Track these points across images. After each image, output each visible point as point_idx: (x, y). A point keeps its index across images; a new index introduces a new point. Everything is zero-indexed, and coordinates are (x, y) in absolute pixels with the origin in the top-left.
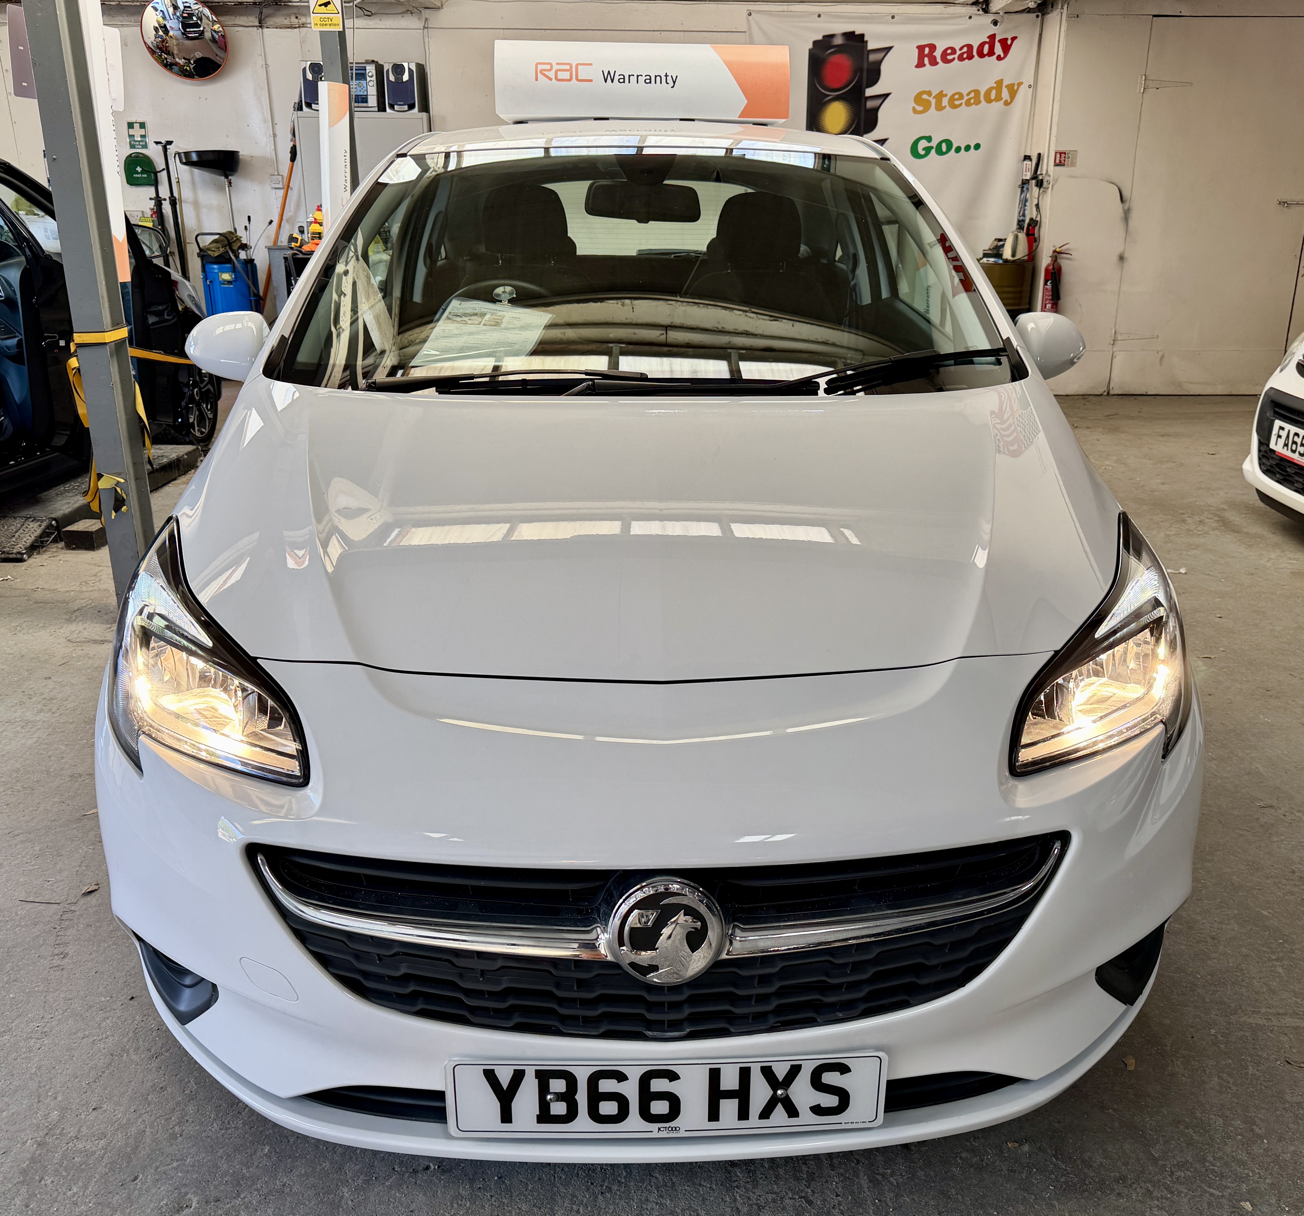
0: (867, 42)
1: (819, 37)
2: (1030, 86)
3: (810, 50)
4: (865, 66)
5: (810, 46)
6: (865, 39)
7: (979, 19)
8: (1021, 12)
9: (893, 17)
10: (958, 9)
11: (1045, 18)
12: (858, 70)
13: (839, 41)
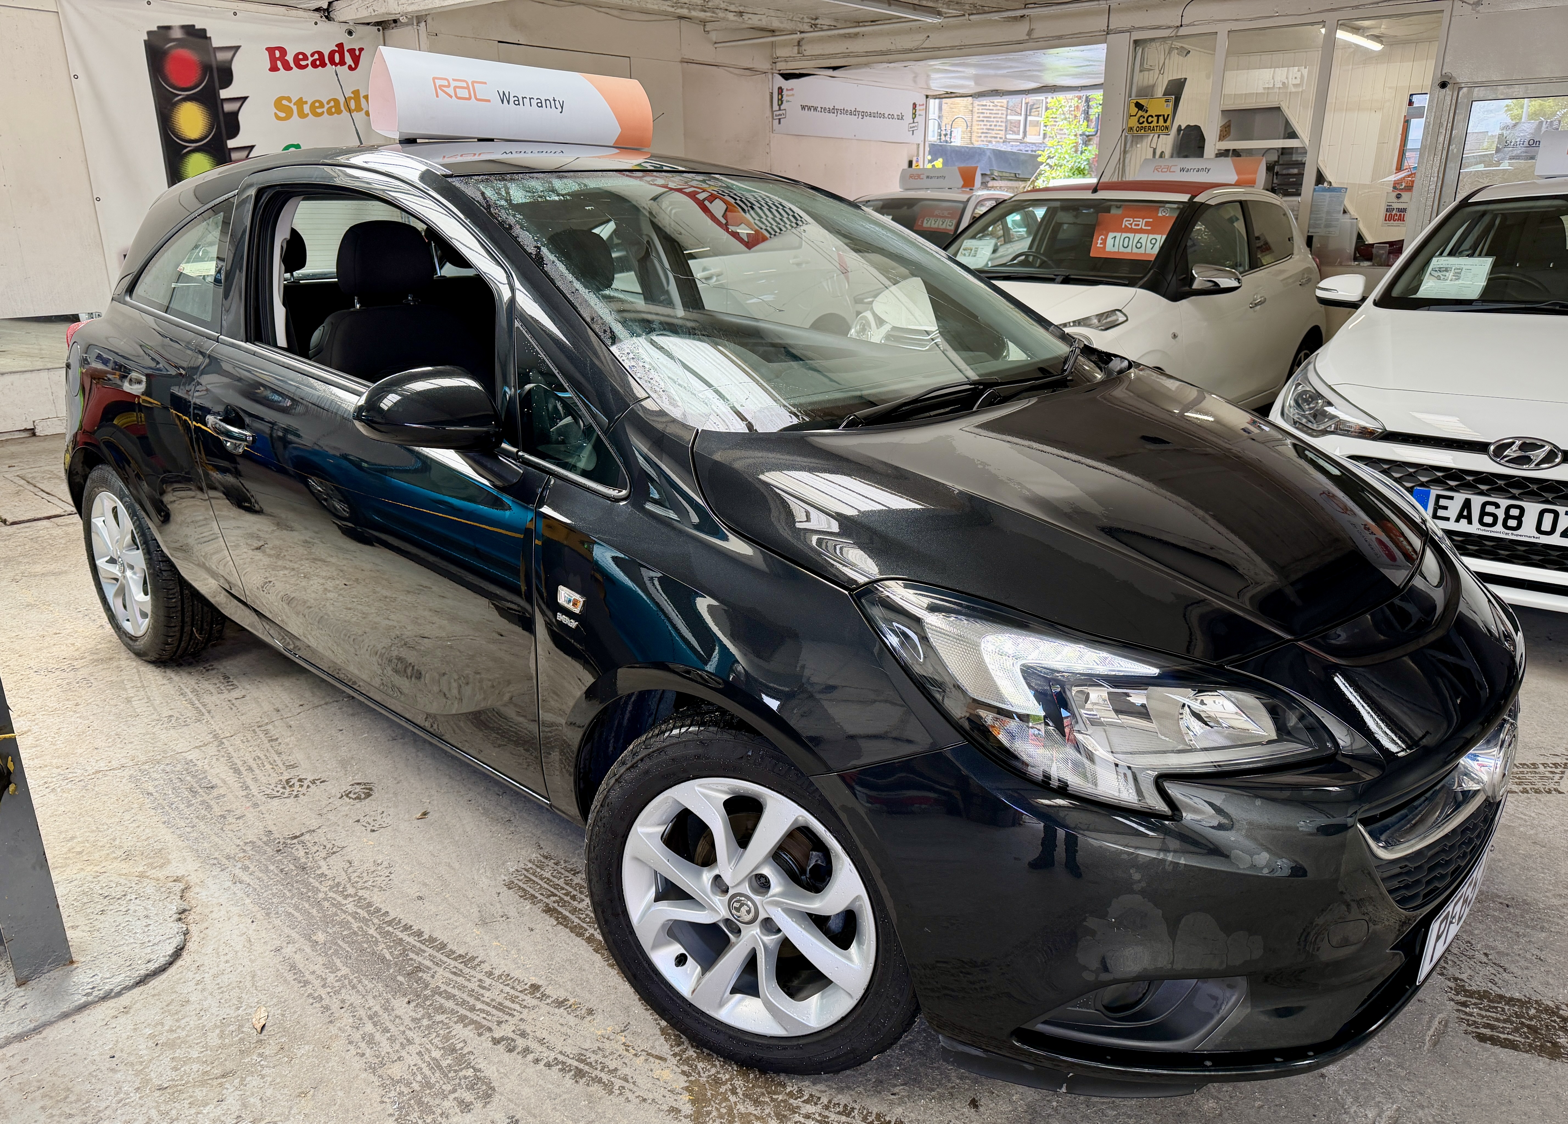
0: (210, 38)
1: (155, 29)
3: (145, 41)
4: (214, 66)
5: (146, 38)
6: (208, 35)
7: (325, 26)
8: (368, 24)
9: (235, 14)
10: (301, 13)
11: (387, 32)
12: (207, 68)
13: (177, 34)
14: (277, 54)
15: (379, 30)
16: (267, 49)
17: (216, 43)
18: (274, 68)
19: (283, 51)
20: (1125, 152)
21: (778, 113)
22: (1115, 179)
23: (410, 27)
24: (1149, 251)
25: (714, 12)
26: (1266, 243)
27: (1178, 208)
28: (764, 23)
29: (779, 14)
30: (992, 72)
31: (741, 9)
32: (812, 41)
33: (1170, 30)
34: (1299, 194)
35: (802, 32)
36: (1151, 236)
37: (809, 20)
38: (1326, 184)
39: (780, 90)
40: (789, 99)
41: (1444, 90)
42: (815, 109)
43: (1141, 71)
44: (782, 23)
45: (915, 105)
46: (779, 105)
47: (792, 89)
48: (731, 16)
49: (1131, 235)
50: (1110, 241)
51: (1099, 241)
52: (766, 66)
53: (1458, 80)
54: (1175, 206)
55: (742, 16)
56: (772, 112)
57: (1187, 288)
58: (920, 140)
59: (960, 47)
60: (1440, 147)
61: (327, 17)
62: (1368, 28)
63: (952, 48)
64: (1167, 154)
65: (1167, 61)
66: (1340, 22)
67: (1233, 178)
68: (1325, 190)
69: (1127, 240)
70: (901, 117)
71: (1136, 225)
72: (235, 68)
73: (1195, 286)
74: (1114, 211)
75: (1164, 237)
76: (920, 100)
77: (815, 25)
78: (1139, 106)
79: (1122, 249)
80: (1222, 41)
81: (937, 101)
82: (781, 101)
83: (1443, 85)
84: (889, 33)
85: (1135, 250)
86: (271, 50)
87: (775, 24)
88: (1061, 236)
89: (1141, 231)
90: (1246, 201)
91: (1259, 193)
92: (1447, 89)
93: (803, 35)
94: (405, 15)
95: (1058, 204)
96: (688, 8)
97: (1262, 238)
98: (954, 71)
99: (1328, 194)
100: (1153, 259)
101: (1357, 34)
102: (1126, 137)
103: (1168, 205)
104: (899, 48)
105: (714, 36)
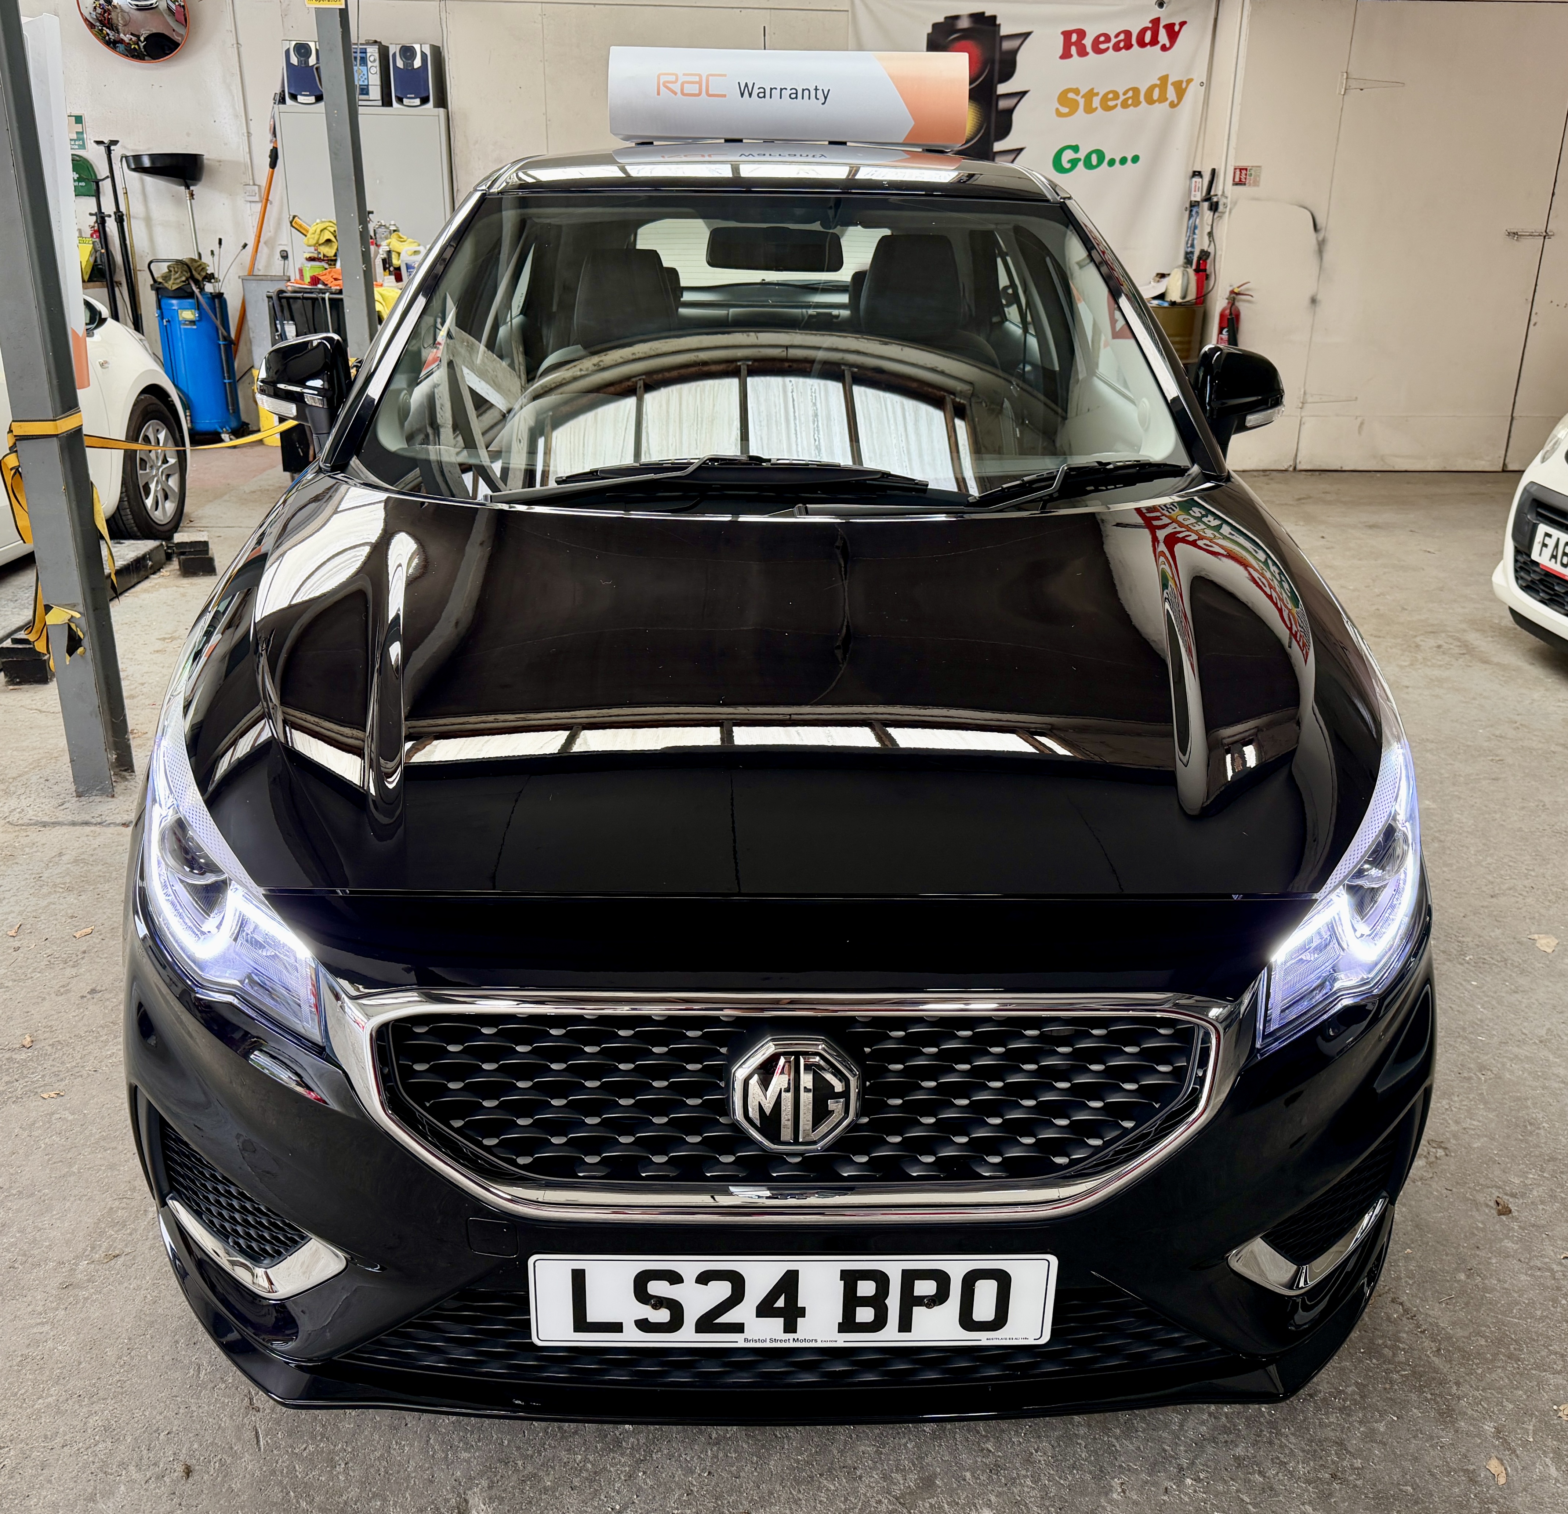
0: (999, 25)
1: (943, 20)
2: (1202, 84)
3: (928, 34)
4: (997, 57)
5: (930, 30)
6: (998, 22)
12: (991, 60)
13: (964, 24)
14: (1074, 37)
16: (1064, 33)
17: (1004, 31)
18: (1066, 55)
19: (1082, 34)
72: (1020, 58)
86: (1067, 35)
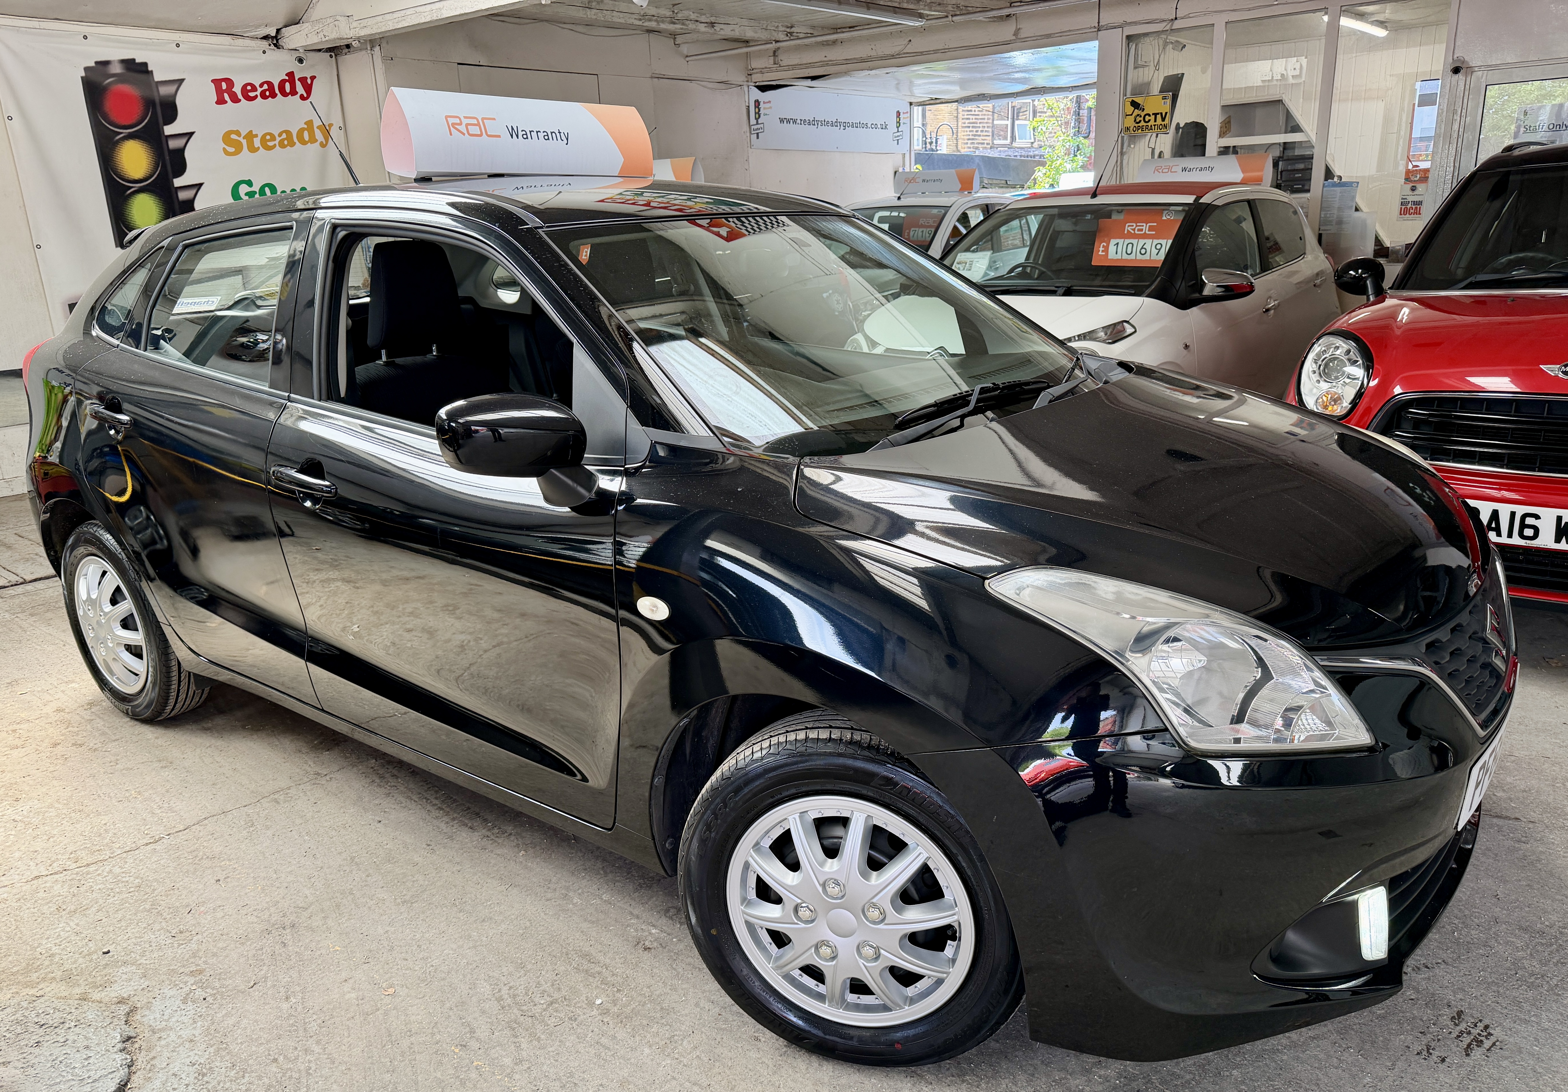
0: (152, 71)
1: (93, 64)
2: (340, 128)
3: (82, 78)
4: (157, 101)
5: (83, 74)
6: (150, 69)
7: (274, 55)
8: (320, 50)
9: (178, 45)
10: (247, 42)
11: (341, 59)
12: (149, 103)
13: (117, 69)
14: (224, 86)
15: (331, 56)
16: (213, 81)
17: (157, 77)
18: (221, 101)
19: (230, 82)
20: (1122, 154)
21: (755, 127)
22: (1113, 182)
23: (364, 52)
24: (1154, 257)
25: (683, 24)
26: (1276, 243)
27: (1183, 210)
28: (737, 33)
29: (752, 23)
30: (978, 75)
31: (713, 19)
32: (789, 50)
33: (1164, 24)
34: (1308, 191)
35: (777, 42)
36: (1156, 242)
37: (784, 29)
38: (1336, 179)
39: (757, 103)
40: (767, 112)
41: (1457, 76)
42: (795, 121)
43: (1135, 68)
44: (756, 32)
45: (898, 113)
46: (757, 119)
47: (769, 102)
48: (702, 28)
49: (1135, 241)
50: (1112, 249)
51: (1101, 249)
52: (740, 78)
53: (1471, 64)
54: (1180, 208)
55: (713, 27)
56: (750, 126)
57: (1197, 295)
58: (906, 150)
59: (944, 51)
60: (1455, 135)
61: (275, 45)
62: (1372, 14)
63: (936, 51)
64: (1167, 153)
65: (1162, 56)
66: (1343, 8)
67: (1238, 176)
68: (1335, 185)
69: (1130, 246)
70: (885, 127)
71: (1139, 230)
72: (179, 102)
73: (1206, 292)
74: (1115, 216)
75: (1170, 242)
76: (904, 108)
77: (791, 33)
78: (1135, 105)
79: (1125, 256)
80: (1220, 34)
81: (920, 108)
82: (758, 115)
83: (1456, 70)
84: (869, 39)
85: (1139, 257)
86: (217, 82)
87: (749, 34)
88: (1059, 244)
89: (1145, 236)
90: (1254, 200)
91: (1266, 190)
92: (1460, 74)
93: (779, 44)
94: (358, 39)
95: (1056, 211)
96: (656, 21)
97: (1271, 239)
98: (938, 76)
99: (1338, 189)
100: (1160, 265)
101: (1361, 20)
102: (1123, 137)
103: (1172, 208)
104: (880, 53)
105: (685, 49)
